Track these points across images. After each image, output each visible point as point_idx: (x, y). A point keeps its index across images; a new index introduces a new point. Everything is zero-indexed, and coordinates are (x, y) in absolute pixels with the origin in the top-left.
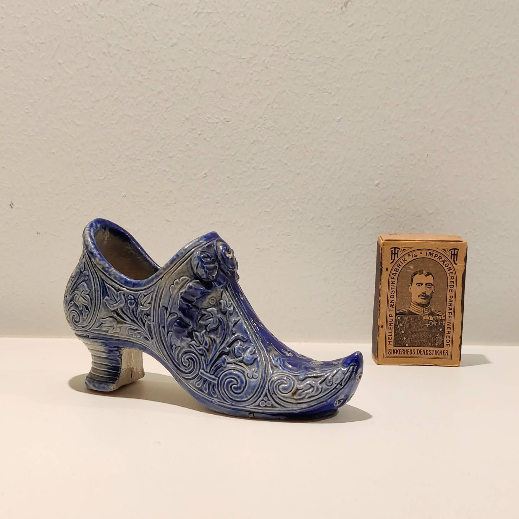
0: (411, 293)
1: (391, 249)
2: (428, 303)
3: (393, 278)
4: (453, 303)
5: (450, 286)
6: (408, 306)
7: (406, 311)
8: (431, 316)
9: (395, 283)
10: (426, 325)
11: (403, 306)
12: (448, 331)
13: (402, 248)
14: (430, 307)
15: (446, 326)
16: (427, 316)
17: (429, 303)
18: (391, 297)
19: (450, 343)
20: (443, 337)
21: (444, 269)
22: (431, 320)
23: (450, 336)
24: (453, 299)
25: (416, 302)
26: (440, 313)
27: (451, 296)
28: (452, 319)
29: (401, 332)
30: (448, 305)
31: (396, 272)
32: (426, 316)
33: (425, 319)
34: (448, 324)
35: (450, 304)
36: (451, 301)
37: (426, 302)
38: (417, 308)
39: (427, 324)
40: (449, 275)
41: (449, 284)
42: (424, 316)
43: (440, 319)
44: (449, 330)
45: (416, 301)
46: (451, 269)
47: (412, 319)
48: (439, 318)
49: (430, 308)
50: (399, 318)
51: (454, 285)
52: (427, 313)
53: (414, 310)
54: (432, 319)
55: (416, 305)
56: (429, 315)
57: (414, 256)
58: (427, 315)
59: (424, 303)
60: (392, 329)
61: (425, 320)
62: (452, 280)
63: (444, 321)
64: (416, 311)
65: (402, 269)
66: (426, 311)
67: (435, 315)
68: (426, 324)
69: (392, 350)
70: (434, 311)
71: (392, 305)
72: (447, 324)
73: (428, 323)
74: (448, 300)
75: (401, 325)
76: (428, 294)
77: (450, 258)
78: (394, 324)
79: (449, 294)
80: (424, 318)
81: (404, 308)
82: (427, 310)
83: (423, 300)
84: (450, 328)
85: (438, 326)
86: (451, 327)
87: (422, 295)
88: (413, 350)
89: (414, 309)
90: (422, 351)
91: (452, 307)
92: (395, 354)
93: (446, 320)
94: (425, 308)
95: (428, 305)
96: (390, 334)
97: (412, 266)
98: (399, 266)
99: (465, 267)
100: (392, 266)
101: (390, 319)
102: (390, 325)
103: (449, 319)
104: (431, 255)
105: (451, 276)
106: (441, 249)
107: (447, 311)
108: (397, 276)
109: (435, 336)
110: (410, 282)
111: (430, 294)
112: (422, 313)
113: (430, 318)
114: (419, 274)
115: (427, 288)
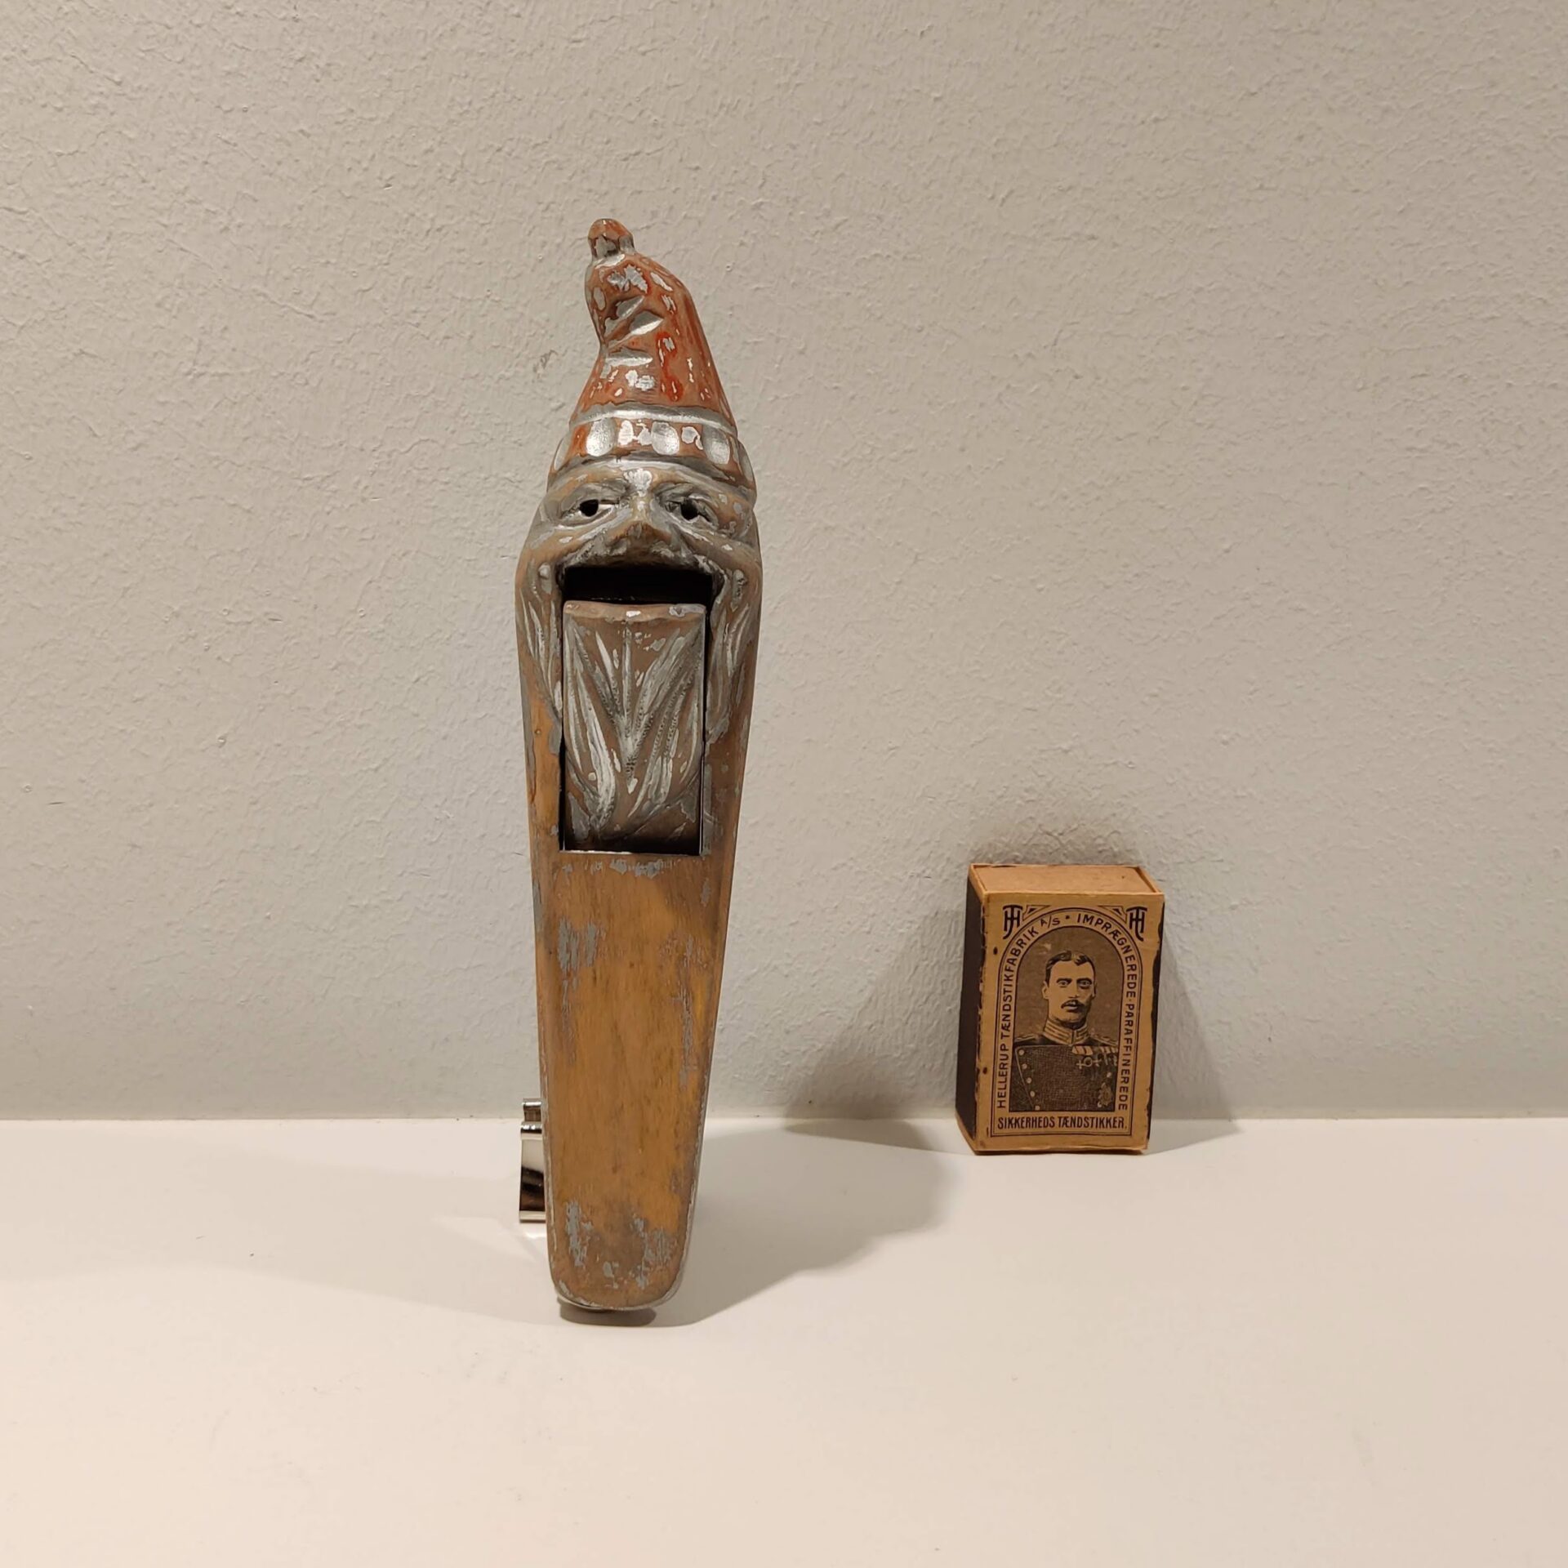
0: (1047, 1000)
1: (1004, 908)
2: (1082, 1020)
3: (1008, 968)
4: (1134, 1019)
5: (1128, 984)
6: (1040, 1028)
8: (1088, 1048)
9: (1011, 980)
11: (1030, 1028)
12: (1125, 1078)
13: (1027, 906)
14: (1086, 1028)
15: (1121, 1068)
16: (1081, 1047)
17: (1084, 1020)
18: (1004, 1010)
19: (1128, 1103)
20: (1114, 1091)
21: (1117, 951)
22: (1090, 1056)
23: (1127, 1088)
24: (1135, 1011)
25: (1057, 1019)
26: (1108, 1040)
27: (1129, 1005)
28: (1132, 1053)
29: (1024, 1080)
30: (1123, 1023)
31: (1015, 957)
32: (1077, 1047)
33: (1076, 1053)
34: (1125, 1062)
35: (1129, 1021)
36: (1130, 1015)
37: (1078, 1019)
38: (1059, 1030)
39: (1080, 1065)
40: (1127, 962)
41: (1126, 981)
42: (1074, 1048)
43: (1108, 1052)
44: (1127, 1075)
45: (1057, 1017)
47: (1049, 1055)
48: (1105, 1051)
49: (1086, 1030)
50: (1022, 1053)
51: (1137, 982)
52: (1081, 1042)
53: (1052, 1035)
54: (1090, 1053)
55: (1058, 1025)
56: (1083, 1045)
57: (1052, 922)
58: (1079, 1045)
59: (1074, 1020)
61: (1076, 1055)
62: (1132, 972)
63: (1115, 1057)
64: (1057, 1038)
65: (1028, 950)
66: (1078, 1036)
67: (1097, 1046)
68: (1078, 1065)
69: (1006, 1119)
70: (1093, 1036)
71: (1007, 1024)
72: (1121, 1062)
73: (1082, 1062)
74: (1124, 1014)
75: (1025, 1066)
76: (1082, 1001)
77: (1129, 926)
78: (1010, 1064)
79: (1126, 1001)
80: (1074, 1051)
82: (1080, 1034)
83: (1072, 1014)
84: (1127, 1071)
85: (1104, 1068)
87: (1071, 1003)
89: (1054, 1033)
90: (1069, 1119)
91: (1133, 1028)
92: (1012, 1127)
93: (1120, 1056)
95: (1083, 1025)
96: (1003, 1086)
97: (1048, 943)
98: (1021, 943)
99: (1159, 944)
100: (1007, 943)
101: (1002, 1055)
102: (1003, 1067)
103: (1126, 1053)
104: (1089, 922)
105: (1130, 963)
106: (1111, 909)
107: (1123, 1036)
108: (1017, 965)
109: (1097, 1087)
110: (1045, 977)
111: (1087, 1002)
112: (1070, 1041)
113: (1086, 1052)
114: (1064, 961)
115: (1080, 989)
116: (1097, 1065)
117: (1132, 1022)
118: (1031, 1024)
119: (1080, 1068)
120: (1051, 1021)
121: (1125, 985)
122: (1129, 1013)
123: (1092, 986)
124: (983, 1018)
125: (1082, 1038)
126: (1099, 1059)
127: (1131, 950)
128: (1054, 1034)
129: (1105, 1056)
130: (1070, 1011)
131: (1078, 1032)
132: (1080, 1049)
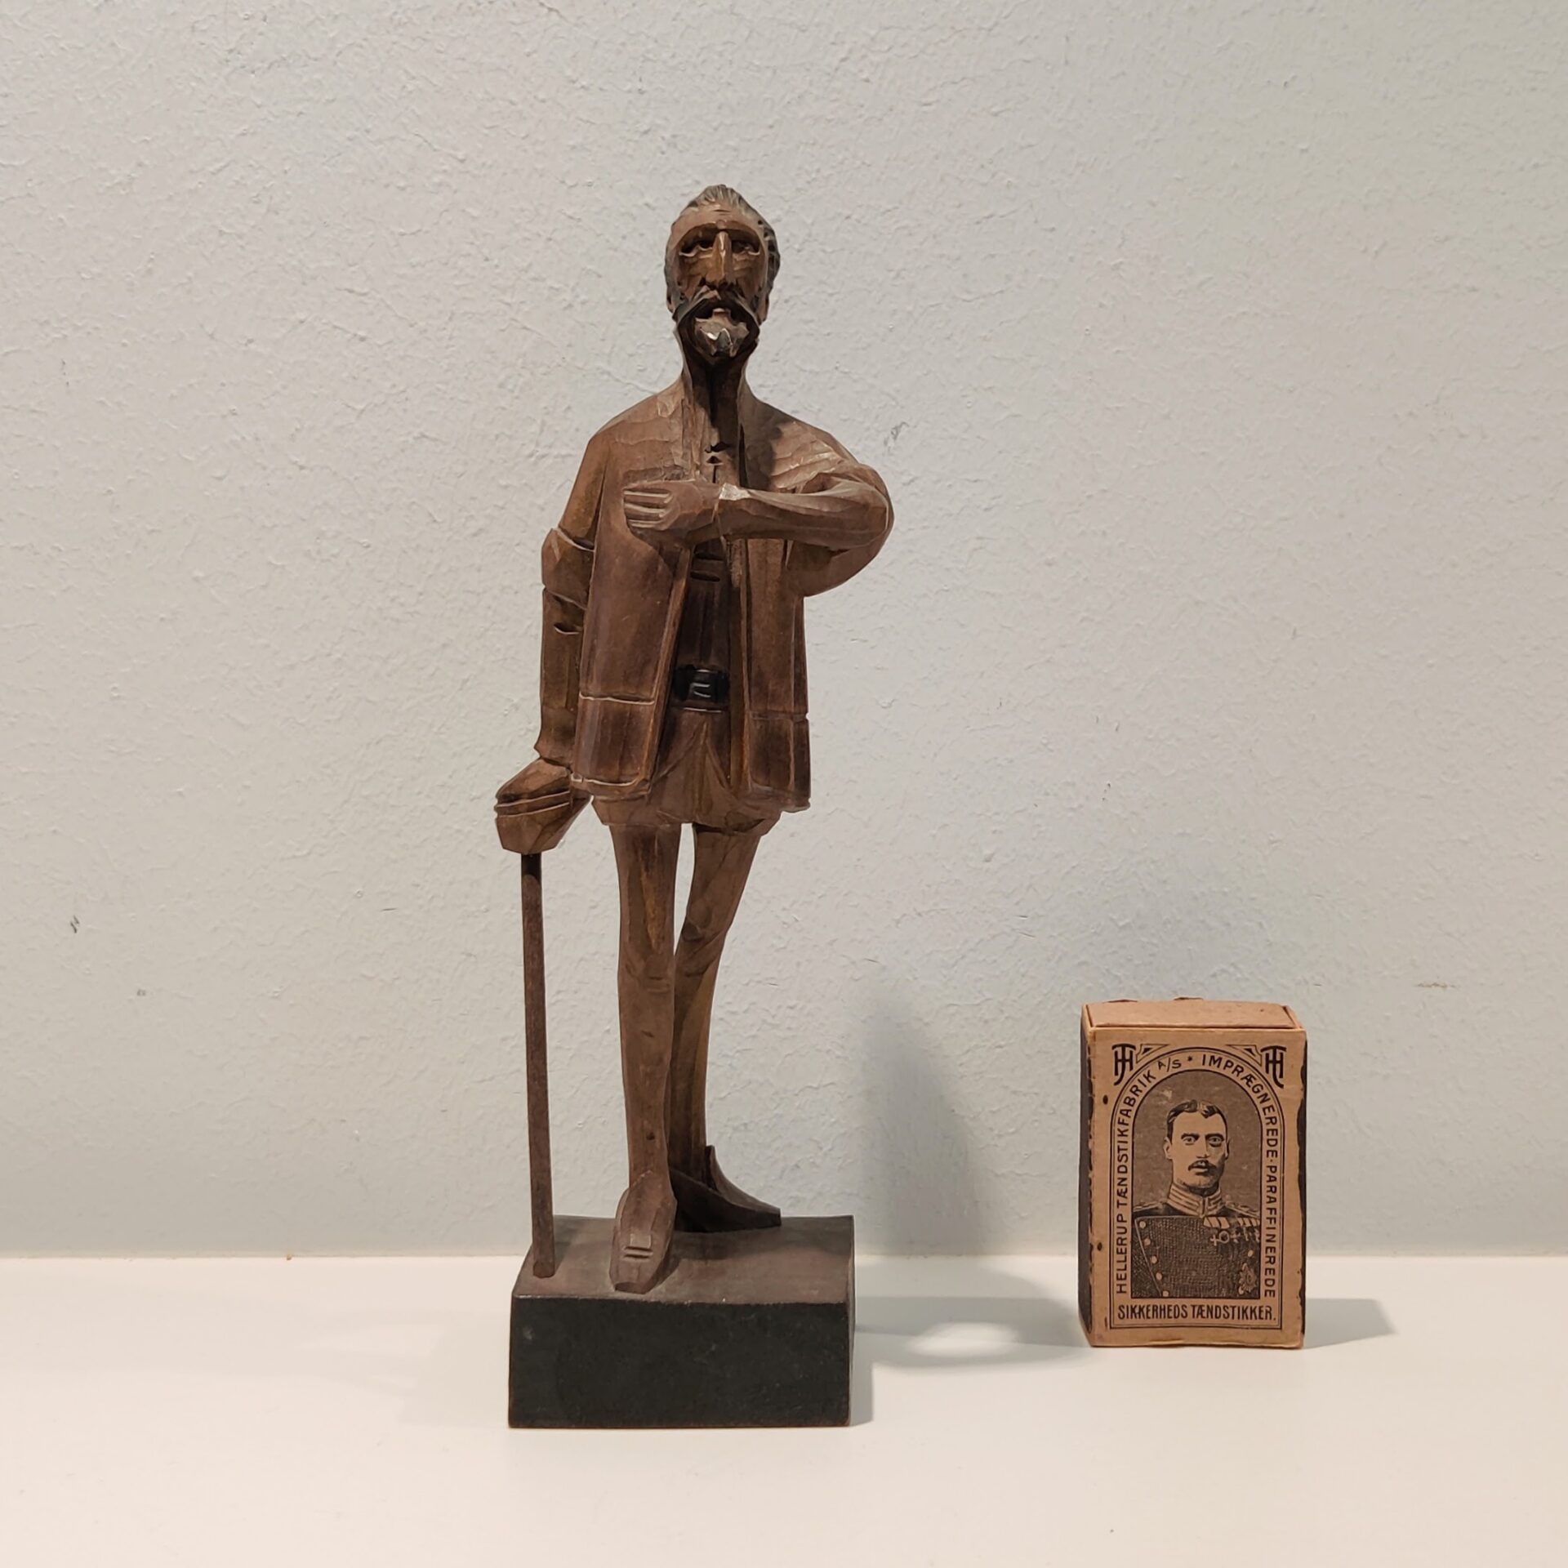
0: (1171, 1160)
1: (1114, 1047)
2: (1214, 1185)
3: (1121, 1121)
4: (1277, 1184)
5: (1268, 1140)
6: (1163, 1194)
7: (1160, 1206)
8: (1223, 1220)
9: (1126, 1136)
10: (1213, 1242)
11: (1152, 1194)
12: (1270, 1257)
13: (1142, 1045)
14: (1219, 1195)
16: (1215, 1218)
17: (1217, 1185)
18: (1119, 1172)
19: (1276, 1288)
20: (1257, 1273)
21: (1252, 1100)
22: (1226, 1230)
23: (1274, 1270)
24: (1277, 1175)
25: (1184, 1184)
26: (1246, 1209)
27: (1271, 1167)
28: (1277, 1225)
29: (1149, 1259)
30: (1265, 1189)
31: (1130, 1108)
32: (1210, 1218)
33: (1209, 1225)
34: (1269, 1238)
35: (1271, 1187)
36: (1272, 1179)
37: (1209, 1184)
38: (1186, 1197)
40: (1265, 1113)
41: (1265, 1137)
42: (1206, 1219)
43: (1248, 1225)
44: (1272, 1254)
45: (1184, 1180)
46: (1268, 1098)
47: (1176, 1227)
48: (1244, 1224)
49: (1219, 1198)
50: (1143, 1225)
51: (1279, 1138)
52: (1214, 1212)
53: (1178, 1203)
54: (1225, 1225)
55: (1186, 1191)
56: (1217, 1216)
57: (1171, 1065)
58: (1212, 1216)
59: (1205, 1185)
60: (1126, 1253)
61: (1209, 1228)
62: (1272, 1127)
63: (1257, 1231)
64: (1185, 1207)
65: (1144, 1098)
66: (1210, 1205)
67: (1234, 1217)
68: (1212, 1240)
69: (1128, 1307)
70: (1228, 1205)
71: (1124, 1190)
73: (1217, 1237)
74: (1265, 1178)
75: (1148, 1242)
76: (1214, 1161)
77: (1265, 1070)
78: (1129, 1239)
79: (1266, 1162)
80: (1206, 1223)
81: (1154, 1200)
82: (1212, 1202)
83: (1201, 1177)
84: (1273, 1249)
85: (1244, 1244)
86: (1276, 1245)
87: (1199, 1164)
88: (1183, 1306)
89: (1180, 1201)
90: (1205, 1308)
91: (1277, 1195)
92: (1136, 1317)
93: (1263, 1228)
94: (1207, 1199)
95: (1215, 1191)
96: (1122, 1266)
97: (1169, 1090)
98: (1136, 1091)
99: (1302, 1093)
100: (1120, 1089)
101: (1118, 1227)
102: (1121, 1242)
103: (1270, 1226)
104: (1217, 1064)
105: (1268, 1115)
106: (1242, 1048)
107: (1265, 1206)
108: (1132, 1118)
109: (1237, 1269)
110: (1166, 1132)
111: (1219, 1163)
112: (1201, 1211)
113: (1220, 1224)
114: (1187, 1111)
115: (1210, 1147)
116: (1236, 1241)
117: (1276, 1188)
118: (1151, 1190)
119: (1215, 1244)
120: (1177, 1186)
121: (1265, 1143)
122: (1270, 1177)
123: (1224, 1144)
124: (1094, 1181)
125: (1216, 1207)
126: (1237, 1233)
127: (1269, 1099)
128: (1182, 1203)
129: (1244, 1229)
130: (1198, 1174)
131: (1210, 1200)
132: (1214, 1220)
